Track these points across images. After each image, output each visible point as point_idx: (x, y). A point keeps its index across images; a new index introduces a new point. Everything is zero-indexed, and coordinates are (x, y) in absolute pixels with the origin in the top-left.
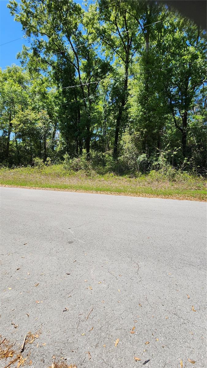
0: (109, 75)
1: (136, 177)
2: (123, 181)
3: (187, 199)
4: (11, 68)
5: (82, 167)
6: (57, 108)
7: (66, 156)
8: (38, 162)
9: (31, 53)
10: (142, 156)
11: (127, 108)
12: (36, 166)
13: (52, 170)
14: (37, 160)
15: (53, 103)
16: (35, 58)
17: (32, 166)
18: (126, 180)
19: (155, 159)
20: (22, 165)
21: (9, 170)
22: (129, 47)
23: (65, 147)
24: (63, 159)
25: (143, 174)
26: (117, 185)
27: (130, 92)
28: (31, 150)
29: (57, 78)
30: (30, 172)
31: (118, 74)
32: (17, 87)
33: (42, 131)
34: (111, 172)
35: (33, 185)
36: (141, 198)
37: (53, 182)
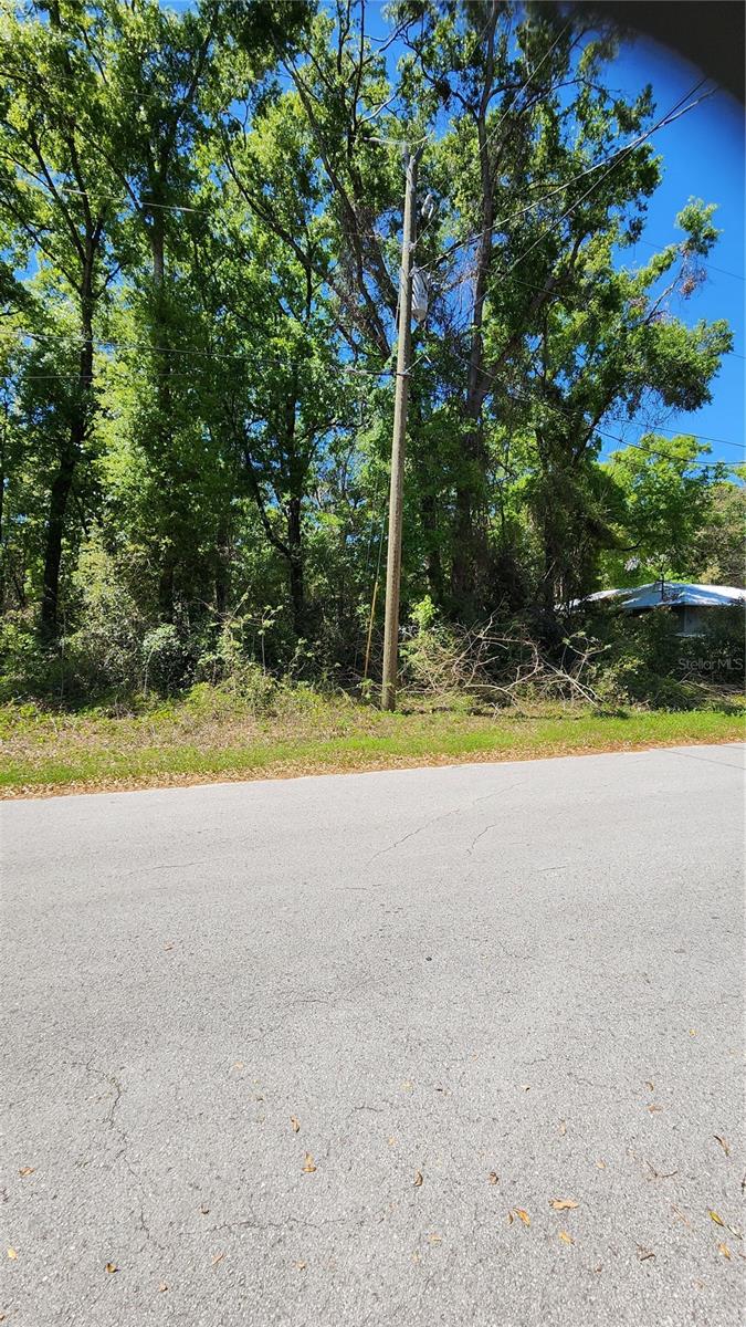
1: (137, 711)
2: (84, 732)
3: (308, 772)
10: (159, 631)
11: (92, 455)
18: (95, 726)
19: (204, 642)
25: (164, 698)
26: (54, 753)
27: (103, 400)
34: (25, 698)
36: (152, 791)
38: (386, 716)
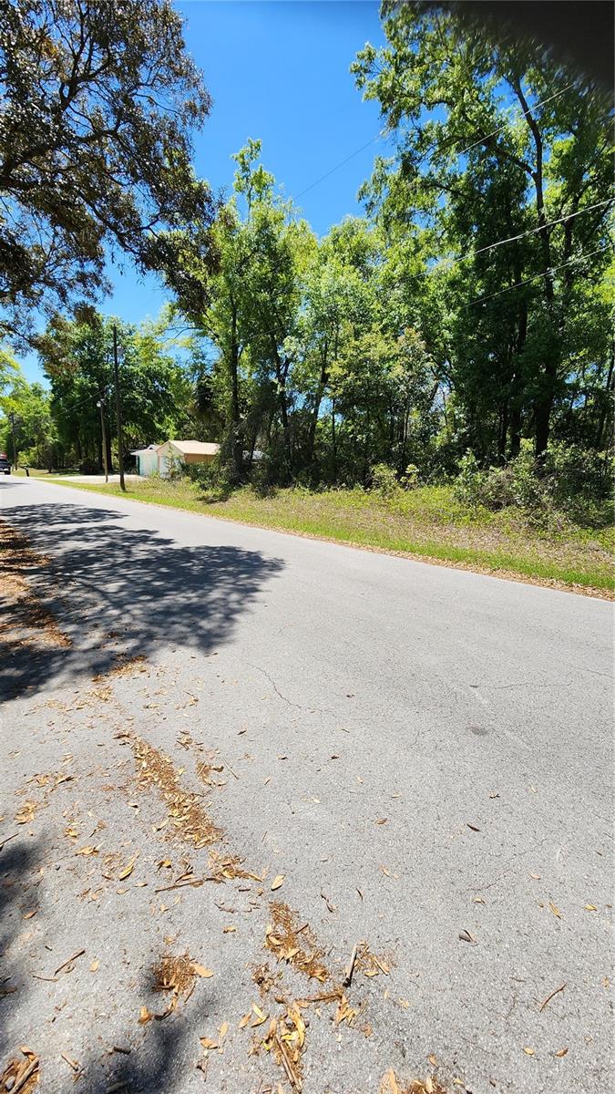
4: (339, 228)
5: (517, 497)
6: (450, 317)
7: (465, 462)
8: (381, 478)
9: (395, 172)
12: (378, 487)
13: (419, 501)
14: (382, 471)
15: (441, 304)
16: (405, 185)
17: (365, 489)
20: (341, 484)
21: (311, 495)
23: (465, 433)
24: (455, 470)
28: (367, 443)
30: (360, 503)
32: (350, 277)
33: (402, 387)
35: (367, 540)
37: (423, 537)
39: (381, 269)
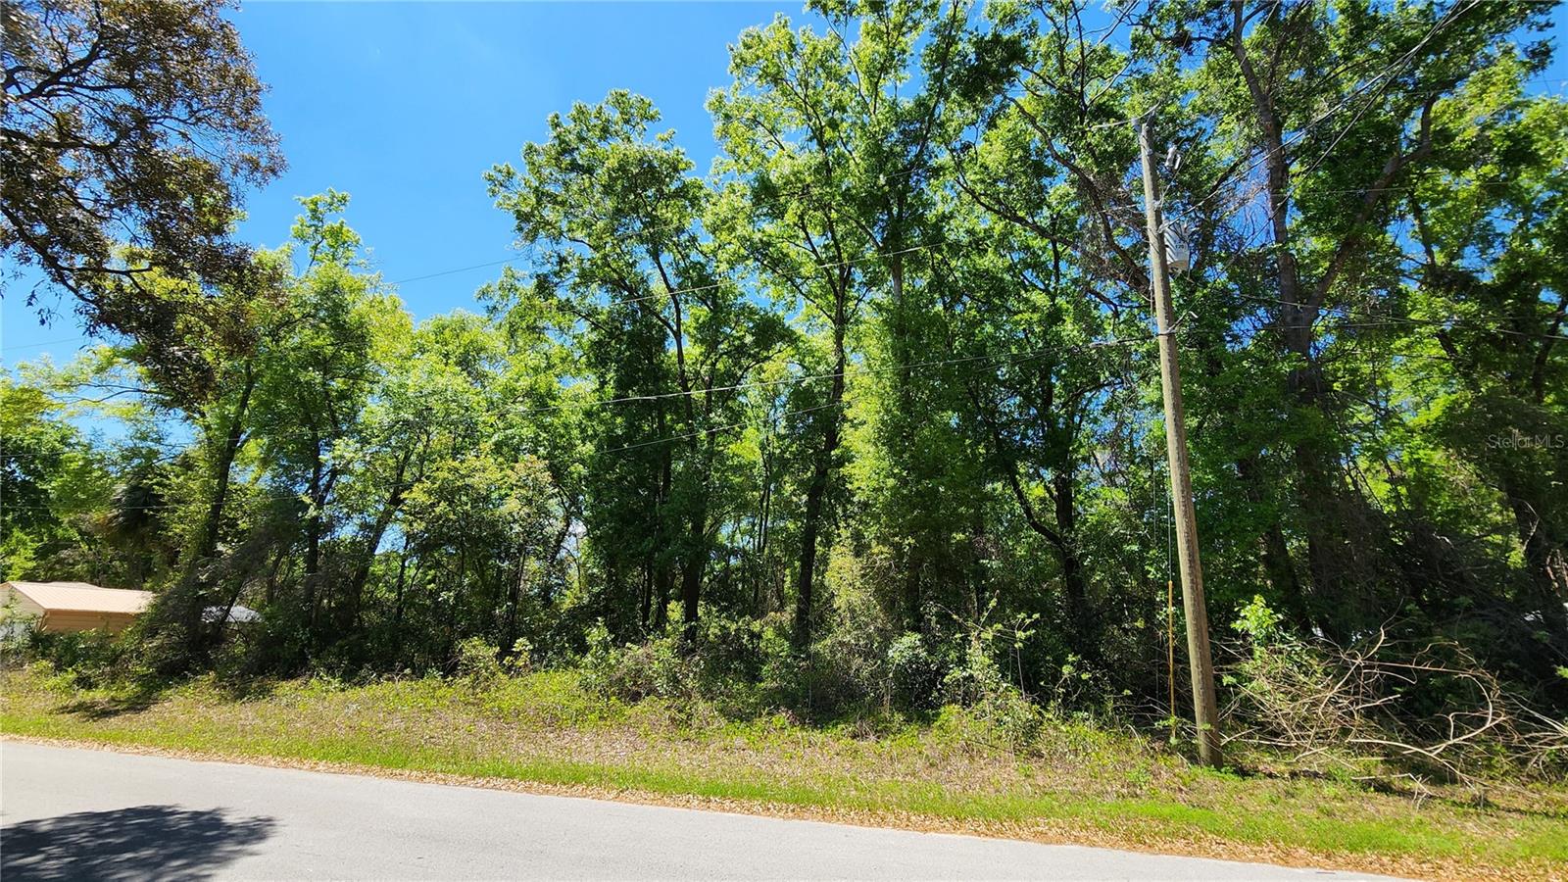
0: (780, 351)
1: (881, 733)
2: (827, 752)
3: (1077, 840)
4: (446, 318)
5: (658, 683)
6: (588, 449)
7: (596, 634)
8: (472, 659)
9: (529, 286)
10: (905, 640)
11: (841, 462)
12: (466, 674)
13: (528, 694)
14: (477, 649)
15: (575, 432)
16: (538, 301)
17: (444, 677)
18: (838, 747)
19: (953, 655)
20: (402, 670)
21: (343, 690)
22: (846, 280)
23: (599, 594)
24: (582, 648)
25: (909, 720)
26: (799, 772)
27: (849, 413)
28: (456, 605)
29: (599, 356)
30: (433, 702)
31: (811, 352)
32: (454, 380)
33: (517, 528)
34: (777, 708)
35: (438, 766)
36: (888, 830)
38: (1205, 775)
39: (500, 377)
